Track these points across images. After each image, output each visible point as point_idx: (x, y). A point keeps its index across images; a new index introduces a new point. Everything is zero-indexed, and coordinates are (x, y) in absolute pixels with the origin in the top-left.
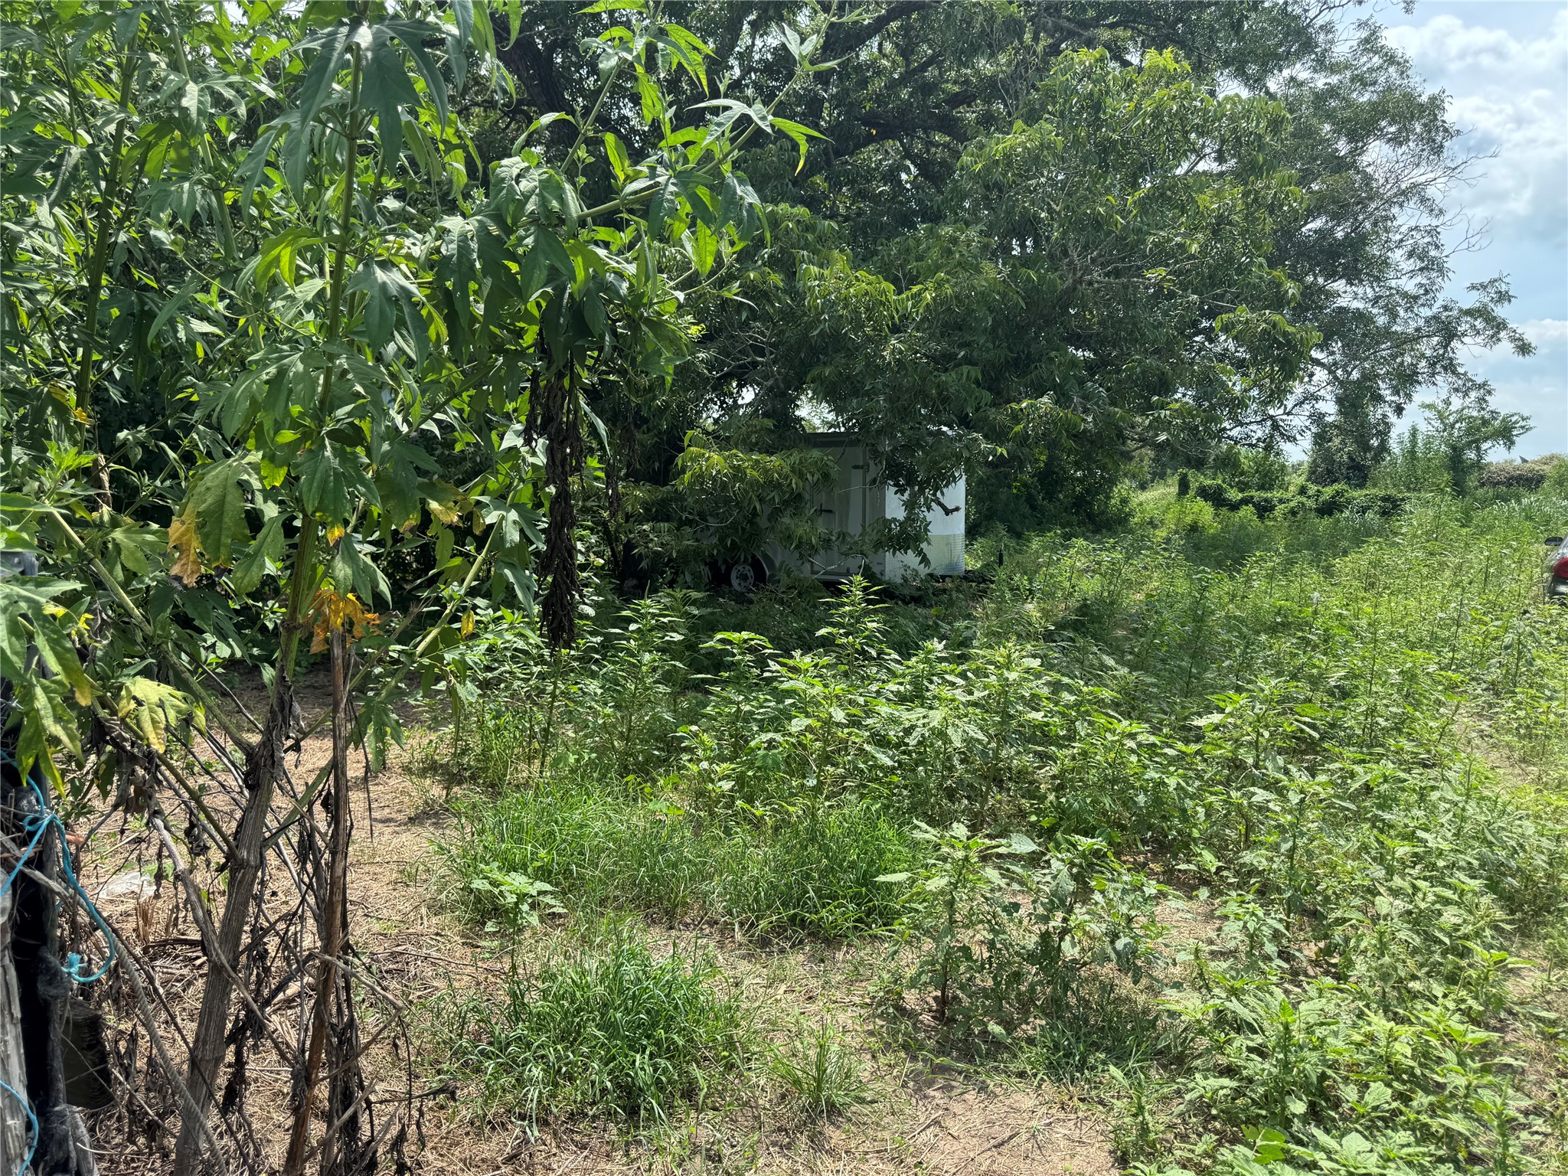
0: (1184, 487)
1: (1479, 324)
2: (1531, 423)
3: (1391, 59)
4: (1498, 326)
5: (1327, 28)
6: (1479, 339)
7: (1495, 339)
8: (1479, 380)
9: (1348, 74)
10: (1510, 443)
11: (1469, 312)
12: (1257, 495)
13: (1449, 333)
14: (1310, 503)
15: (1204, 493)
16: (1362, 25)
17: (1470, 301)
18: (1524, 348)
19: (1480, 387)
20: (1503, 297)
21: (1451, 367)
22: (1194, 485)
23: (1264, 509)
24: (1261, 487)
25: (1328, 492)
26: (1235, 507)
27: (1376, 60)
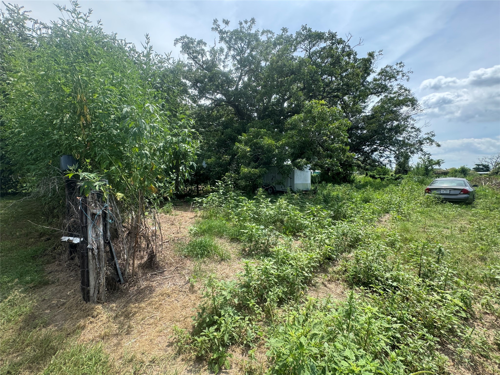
0: (367, 175)
1: (428, 141)
2: (444, 161)
3: (406, 90)
4: (432, 141)
5: (391, 86)
6: (428, 144)
7: (432, 144)
8: (428, 153)
9: (397, 94)
10: (440, 165)
11: (425, 139)
12: (382, 176)
13: (421, 143)
14: (393, 178)
15: (371, 176)
16: (398, 85)
17: (426, 136)
18: (439, 146)
19: (428, 154)
20: (433, 135)
21: (422, 150)
22: (369, 174)
23: (382, 179)
24: (384, 175)
25: (397, 176)
26: (376, 178)
27: (403, 91)
